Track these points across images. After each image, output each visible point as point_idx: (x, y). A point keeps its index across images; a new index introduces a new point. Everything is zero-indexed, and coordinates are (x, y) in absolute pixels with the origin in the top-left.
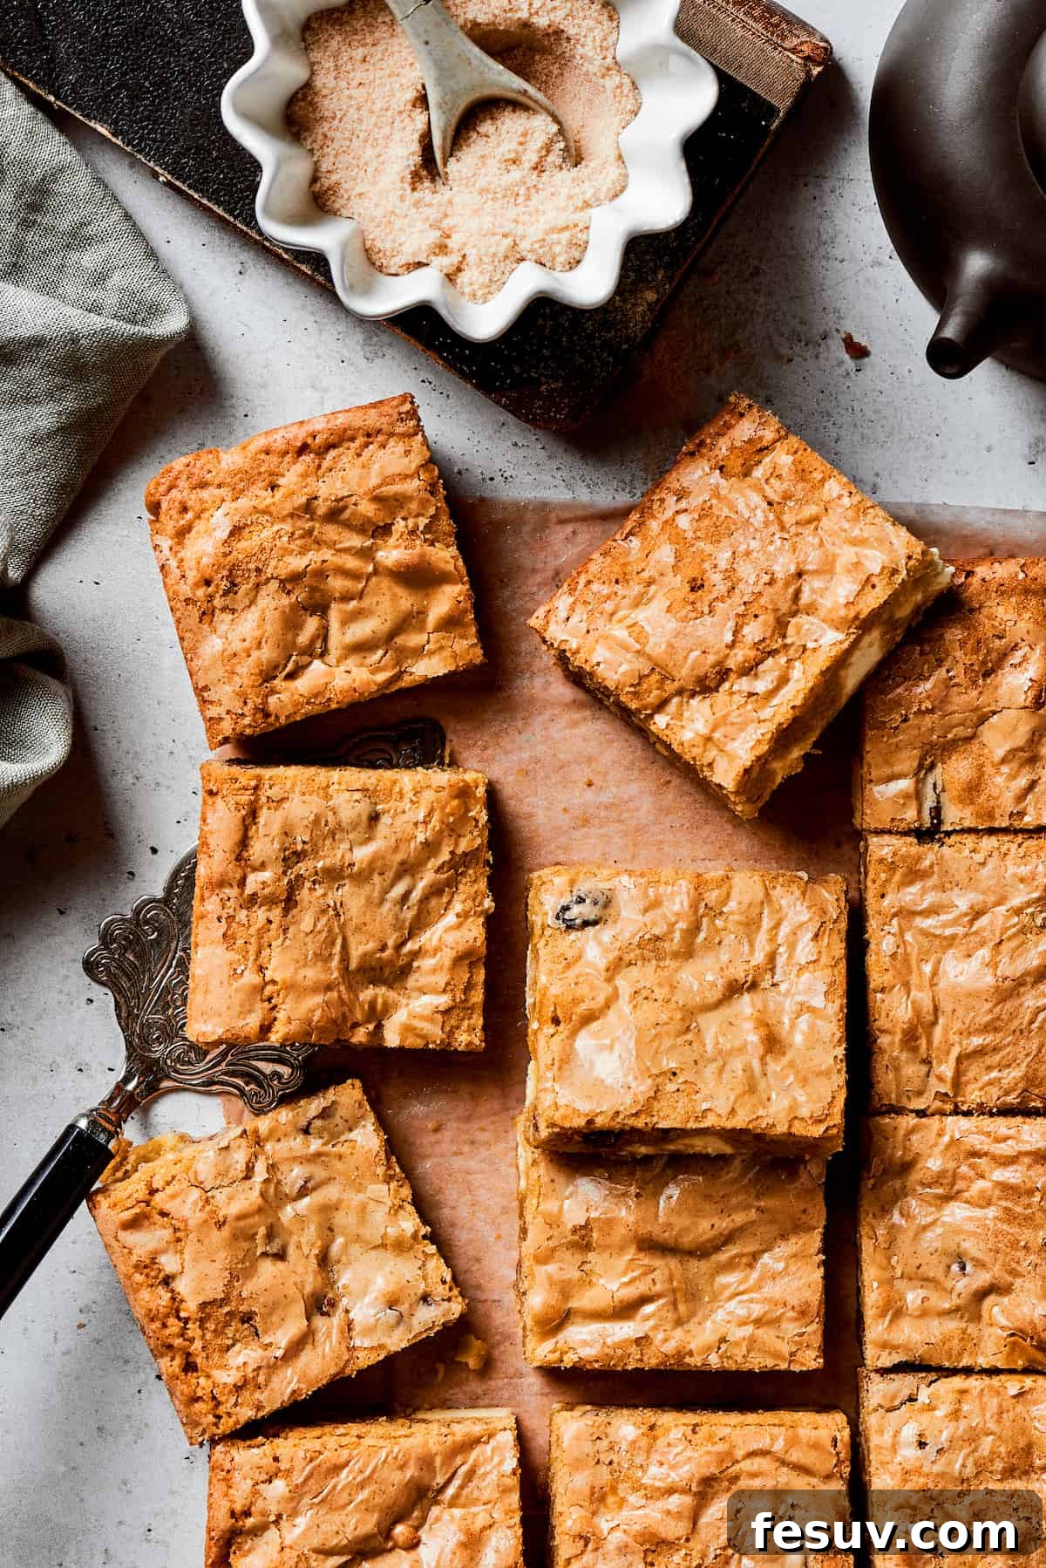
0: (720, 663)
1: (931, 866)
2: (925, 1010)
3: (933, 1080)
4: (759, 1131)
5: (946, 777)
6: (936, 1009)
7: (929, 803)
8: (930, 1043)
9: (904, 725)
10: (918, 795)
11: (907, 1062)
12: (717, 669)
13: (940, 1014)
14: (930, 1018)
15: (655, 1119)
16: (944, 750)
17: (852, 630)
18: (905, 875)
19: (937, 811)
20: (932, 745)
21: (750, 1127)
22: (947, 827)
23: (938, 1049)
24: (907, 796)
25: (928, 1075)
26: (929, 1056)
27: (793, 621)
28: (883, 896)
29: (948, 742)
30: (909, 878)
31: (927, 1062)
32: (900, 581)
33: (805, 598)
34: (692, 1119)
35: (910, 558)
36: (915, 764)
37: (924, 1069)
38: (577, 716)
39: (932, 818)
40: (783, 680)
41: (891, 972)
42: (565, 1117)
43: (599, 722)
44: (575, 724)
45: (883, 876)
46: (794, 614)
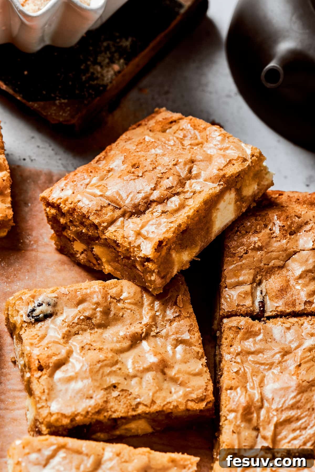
0: (147, 197)
1: (260, 330)
2: (256, 400)
3: (259, 439)
4: (170, 411)
5: (268, 286)
6: (262, 400)
7: (259, 299)
8: (258, 417)
9: (245, 255)
10: (252, 294)
11: (245, 428)
12: (145, 200)
13: (265, 401)
14: (259, 404)
15: (110, 413)
16: (267, 273)
17: (221, 183)
18: (245, 333)
19: (263, 304)
20: (261, 269)
21: (165, 408)
22: (268, 314)
23: (263, 421)
24: (246, 293)
25: (257, 437)
26: (258, 424)
27: (188, 182)
28: (231, 346)
29: (269, 268)
30: (247, 336)
31: (257, 429)
32: (247, 165)
33: (194, 172)
34: (130, 410)
35: (253, 156)
36: (251, 277)
37: (255, 433)
38: (61, 268)
39: (260, 307)
40: (182, 206)
41: (236, 380)
42: (57, 420)
43: (73, 272)
44: (59, 271)
45: (232, 336)
46: (189, 179)
